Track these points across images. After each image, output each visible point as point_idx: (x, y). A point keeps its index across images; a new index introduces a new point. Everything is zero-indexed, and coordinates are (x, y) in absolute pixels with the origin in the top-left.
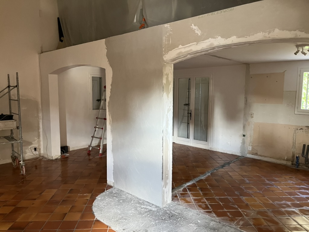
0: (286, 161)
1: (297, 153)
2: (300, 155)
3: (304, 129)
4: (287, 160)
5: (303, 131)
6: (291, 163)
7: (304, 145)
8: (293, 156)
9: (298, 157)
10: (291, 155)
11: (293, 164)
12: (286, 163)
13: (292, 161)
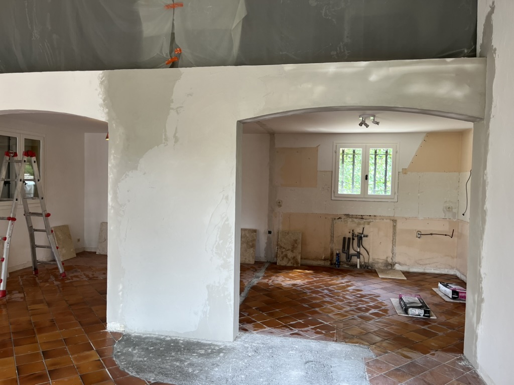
0: (324, 262)
1: (336, 249)
2: (341, 251)
3: (343, 218)
4: (325, 260)
5: (341, 221)
6: (329, 263)
7: (344, 238)
8: (332, 254)
9: (339, 254)
10: (329, 252)
11: (331, 264)
12: (323, 264)
13: (330, 261)
